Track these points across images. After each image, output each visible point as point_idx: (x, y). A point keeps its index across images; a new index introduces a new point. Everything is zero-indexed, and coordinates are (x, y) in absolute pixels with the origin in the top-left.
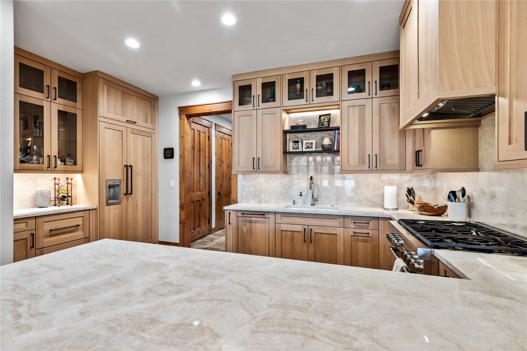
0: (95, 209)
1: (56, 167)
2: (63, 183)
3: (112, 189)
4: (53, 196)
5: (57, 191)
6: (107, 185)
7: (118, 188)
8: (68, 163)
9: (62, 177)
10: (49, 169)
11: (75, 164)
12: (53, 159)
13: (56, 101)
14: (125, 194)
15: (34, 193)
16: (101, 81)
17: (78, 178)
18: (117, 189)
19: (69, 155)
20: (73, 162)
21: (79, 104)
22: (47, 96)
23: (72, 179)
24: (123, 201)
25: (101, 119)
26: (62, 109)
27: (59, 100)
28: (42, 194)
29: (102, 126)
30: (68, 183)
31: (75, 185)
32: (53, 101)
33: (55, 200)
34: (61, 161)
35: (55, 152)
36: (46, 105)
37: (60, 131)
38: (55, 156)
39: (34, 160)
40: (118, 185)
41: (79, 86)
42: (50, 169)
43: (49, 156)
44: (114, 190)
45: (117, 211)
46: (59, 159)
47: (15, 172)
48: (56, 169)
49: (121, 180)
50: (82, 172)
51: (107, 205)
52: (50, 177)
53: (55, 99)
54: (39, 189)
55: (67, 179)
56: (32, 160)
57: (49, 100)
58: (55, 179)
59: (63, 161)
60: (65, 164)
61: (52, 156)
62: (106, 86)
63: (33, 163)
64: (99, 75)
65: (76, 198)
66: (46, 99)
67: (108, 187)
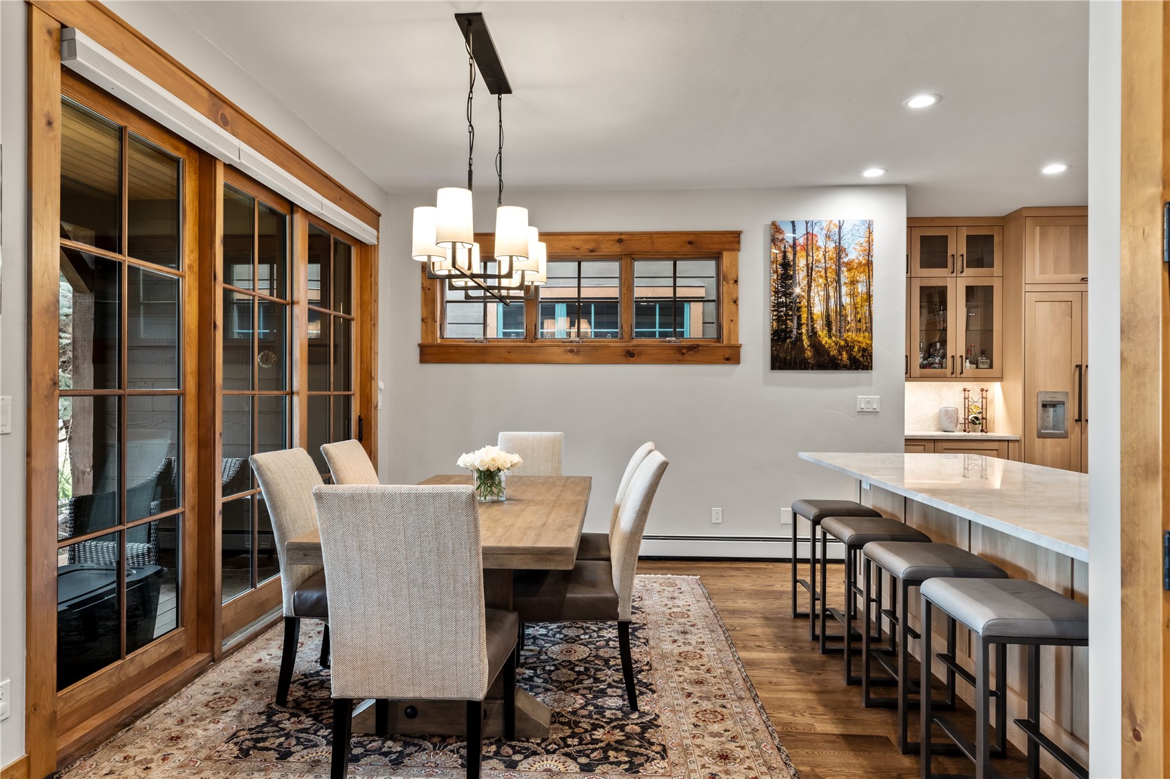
0: (1018, 440)
1: (962, 373)
2: (975, 396)
3: (1052, 409)
4: (961, 416)
5: (967, 409)
6: (1040, 401)
7: (1063, 408)
8: (981, 366)
9: (974, 387)
10: (954, 375)
11: (991, 367)
12: (959, 360)
13: (964, 274)
14: (1076, 421)
15: (938, 410)
16: (1029, 222)
17: (995, 389)
18: (1059, 409)
19: (983, 353)
20: (989, 363)
21: (997, 270)
22: (951, 270)
23: (987, 391)
24: (1073, 433)
25: (1028, 288)
26: (972, 283)
27: (969, 271)
28: (947, 411)
29: (1029, 299)
30: (982, 397)
31: (992, 401)
32: (959, 275)
33: (965, 424)
34: (971, 363)
35: (962, 351)
36: (950, 283)
37: (970, 316)
38: (961, 356)
39: (937, 364)
40: (1063, 403)
41: (996, 240)
42: (956, 375)
43: (953, 357)
44: (1055, 411)
45: (1059, 449)
46: (968, 361)
47: (906, 381)
48: (962, 375)
49: (1067, 393)
50: (1000, 379)
51: (1039, 437)
52: (958, 386)
53: (962, 272)
54: (945, 404)
55: (982, 390)
56: (933, 364)
57: (954, 275)
58: (965, 390)
59: (975, 362)
60: (977, 368)
61: (958, 356)
62: (1038, 229)
63: (935, 368)
64: (1025, 214)
65: (994, 422)
66: (951, 275)
67: (1040, 405)
